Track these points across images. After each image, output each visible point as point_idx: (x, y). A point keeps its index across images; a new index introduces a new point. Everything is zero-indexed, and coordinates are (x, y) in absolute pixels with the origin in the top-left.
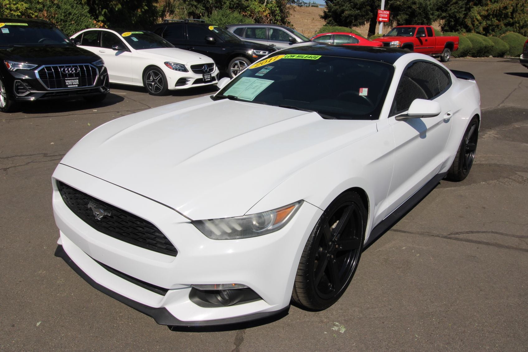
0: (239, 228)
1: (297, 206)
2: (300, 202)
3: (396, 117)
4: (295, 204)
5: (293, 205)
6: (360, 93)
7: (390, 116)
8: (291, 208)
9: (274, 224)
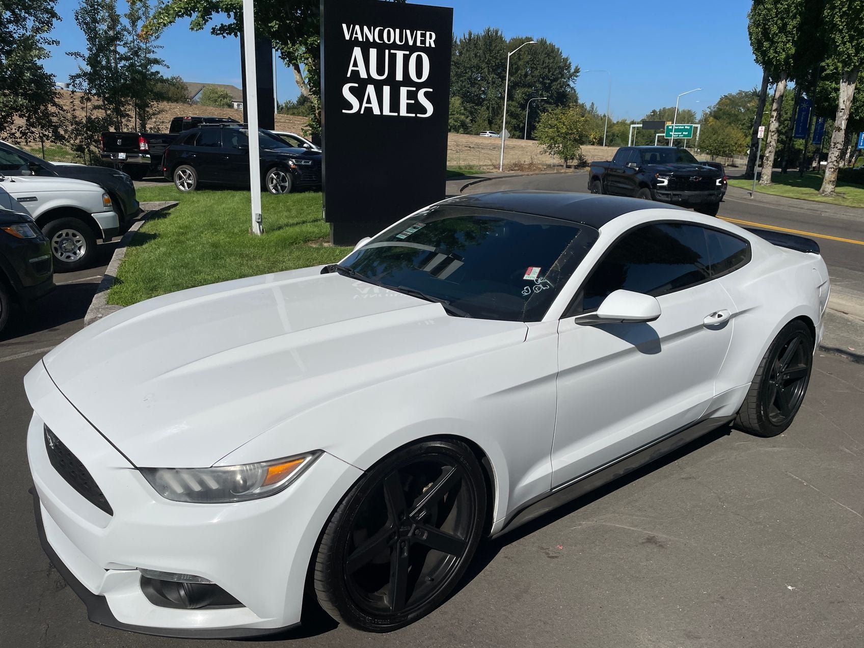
0: (214, 485)
1: (309, 459)
2: (317, 453)
3: (576, 318)
4: (306, 455)
5: (303, 456)
6: (526, 275)
7: (564, 316)
8: (297, 462)
9: (263, 486)
